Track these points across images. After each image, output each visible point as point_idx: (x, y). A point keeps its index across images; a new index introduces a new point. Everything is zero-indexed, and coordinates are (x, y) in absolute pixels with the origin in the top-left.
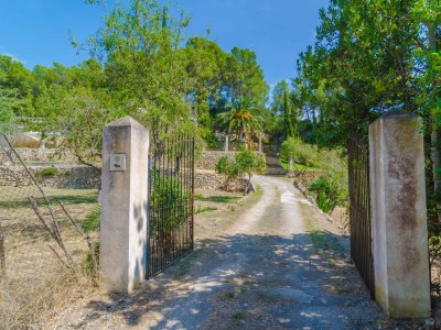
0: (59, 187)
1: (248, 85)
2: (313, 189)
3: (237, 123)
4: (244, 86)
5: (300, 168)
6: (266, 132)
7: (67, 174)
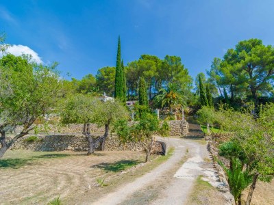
0: (35, 150)
1: (177, 78)
2: (223, 153)
3: (167, 101)
4: (174, 78)
5: (216, 131)
6: (191, 107)
7: (42, 140)
